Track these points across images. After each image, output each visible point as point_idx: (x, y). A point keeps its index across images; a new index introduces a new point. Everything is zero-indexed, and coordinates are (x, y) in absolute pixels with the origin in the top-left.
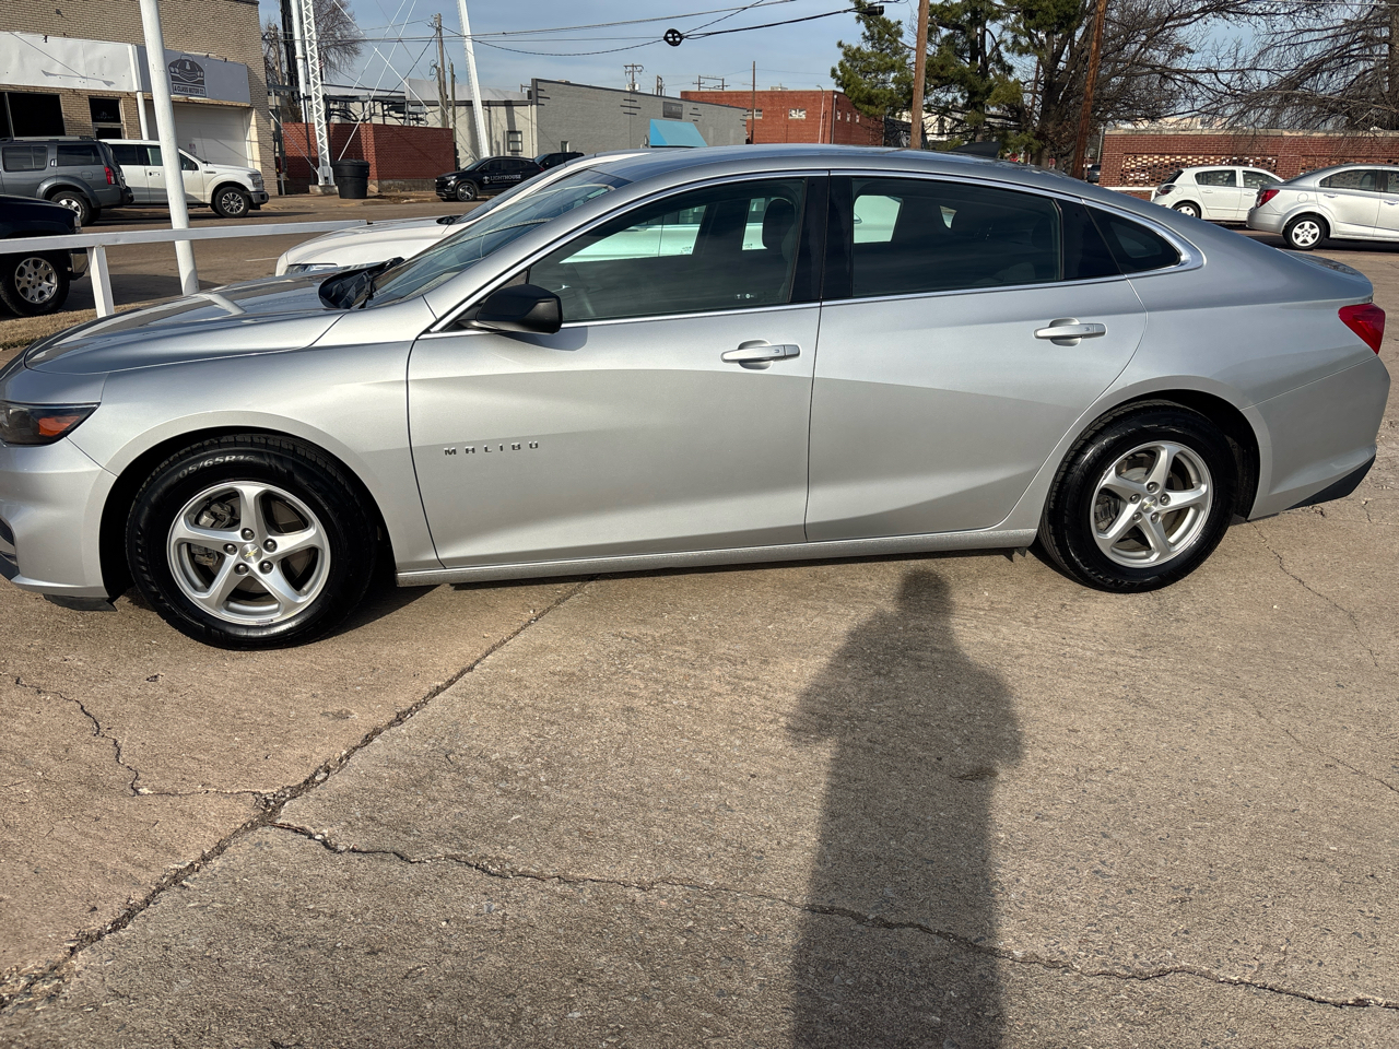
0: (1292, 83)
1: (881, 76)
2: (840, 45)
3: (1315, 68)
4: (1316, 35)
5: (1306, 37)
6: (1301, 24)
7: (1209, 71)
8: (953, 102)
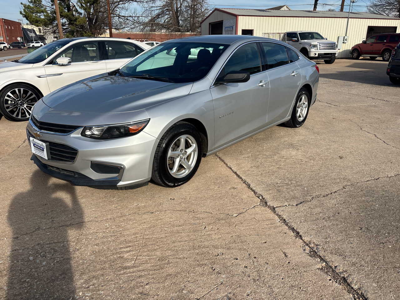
0: (153, 20)
1: (38, 14)
2: (22, 4)
3: (158, 16)
4: (156, 8)
5: (154, 9)
6: (151, 5)
7: (130, 16)
8: (65, 23)
